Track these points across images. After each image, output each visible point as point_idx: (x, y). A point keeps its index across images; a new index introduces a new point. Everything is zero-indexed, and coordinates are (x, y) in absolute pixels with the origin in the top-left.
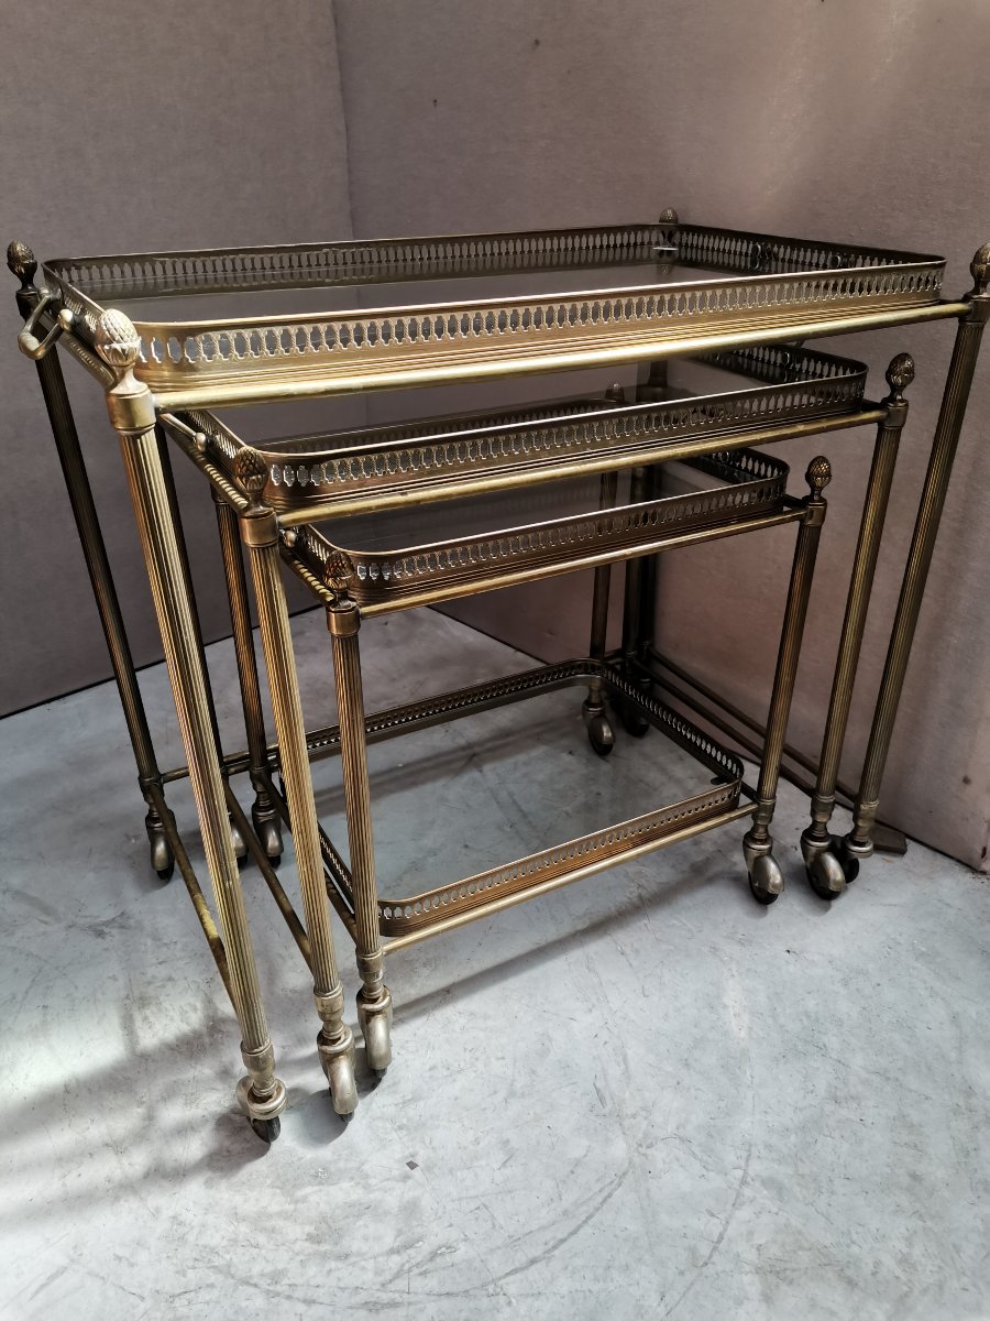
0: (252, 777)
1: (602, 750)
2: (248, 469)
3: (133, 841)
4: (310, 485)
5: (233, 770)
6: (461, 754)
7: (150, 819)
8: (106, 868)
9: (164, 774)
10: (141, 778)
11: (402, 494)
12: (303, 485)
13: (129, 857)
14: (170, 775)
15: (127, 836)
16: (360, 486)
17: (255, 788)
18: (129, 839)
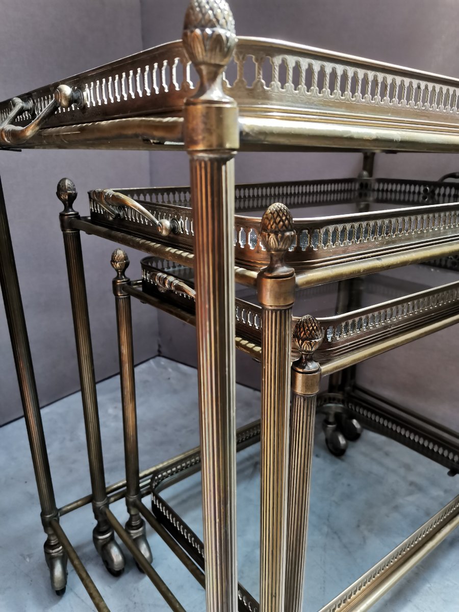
0: (128, 503)
1: (338, 452)
2: (284, 224)
3: (28, 560)
4: (310, 250)
5: (112, 499)
6: (248, 463)
7: (47, 545)
8: (10, 588)
9: (60, 509)
10: (43, 515)
11: (378, 259)
12: (304, 250)
13: (27, 575)
14: (64, 509)
15: (22, 555)
16: (344, 252)
17: (129, 511)
18: (25, 559)
